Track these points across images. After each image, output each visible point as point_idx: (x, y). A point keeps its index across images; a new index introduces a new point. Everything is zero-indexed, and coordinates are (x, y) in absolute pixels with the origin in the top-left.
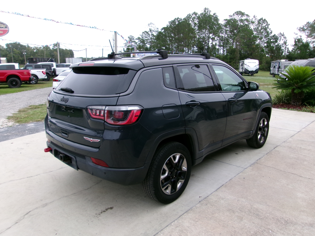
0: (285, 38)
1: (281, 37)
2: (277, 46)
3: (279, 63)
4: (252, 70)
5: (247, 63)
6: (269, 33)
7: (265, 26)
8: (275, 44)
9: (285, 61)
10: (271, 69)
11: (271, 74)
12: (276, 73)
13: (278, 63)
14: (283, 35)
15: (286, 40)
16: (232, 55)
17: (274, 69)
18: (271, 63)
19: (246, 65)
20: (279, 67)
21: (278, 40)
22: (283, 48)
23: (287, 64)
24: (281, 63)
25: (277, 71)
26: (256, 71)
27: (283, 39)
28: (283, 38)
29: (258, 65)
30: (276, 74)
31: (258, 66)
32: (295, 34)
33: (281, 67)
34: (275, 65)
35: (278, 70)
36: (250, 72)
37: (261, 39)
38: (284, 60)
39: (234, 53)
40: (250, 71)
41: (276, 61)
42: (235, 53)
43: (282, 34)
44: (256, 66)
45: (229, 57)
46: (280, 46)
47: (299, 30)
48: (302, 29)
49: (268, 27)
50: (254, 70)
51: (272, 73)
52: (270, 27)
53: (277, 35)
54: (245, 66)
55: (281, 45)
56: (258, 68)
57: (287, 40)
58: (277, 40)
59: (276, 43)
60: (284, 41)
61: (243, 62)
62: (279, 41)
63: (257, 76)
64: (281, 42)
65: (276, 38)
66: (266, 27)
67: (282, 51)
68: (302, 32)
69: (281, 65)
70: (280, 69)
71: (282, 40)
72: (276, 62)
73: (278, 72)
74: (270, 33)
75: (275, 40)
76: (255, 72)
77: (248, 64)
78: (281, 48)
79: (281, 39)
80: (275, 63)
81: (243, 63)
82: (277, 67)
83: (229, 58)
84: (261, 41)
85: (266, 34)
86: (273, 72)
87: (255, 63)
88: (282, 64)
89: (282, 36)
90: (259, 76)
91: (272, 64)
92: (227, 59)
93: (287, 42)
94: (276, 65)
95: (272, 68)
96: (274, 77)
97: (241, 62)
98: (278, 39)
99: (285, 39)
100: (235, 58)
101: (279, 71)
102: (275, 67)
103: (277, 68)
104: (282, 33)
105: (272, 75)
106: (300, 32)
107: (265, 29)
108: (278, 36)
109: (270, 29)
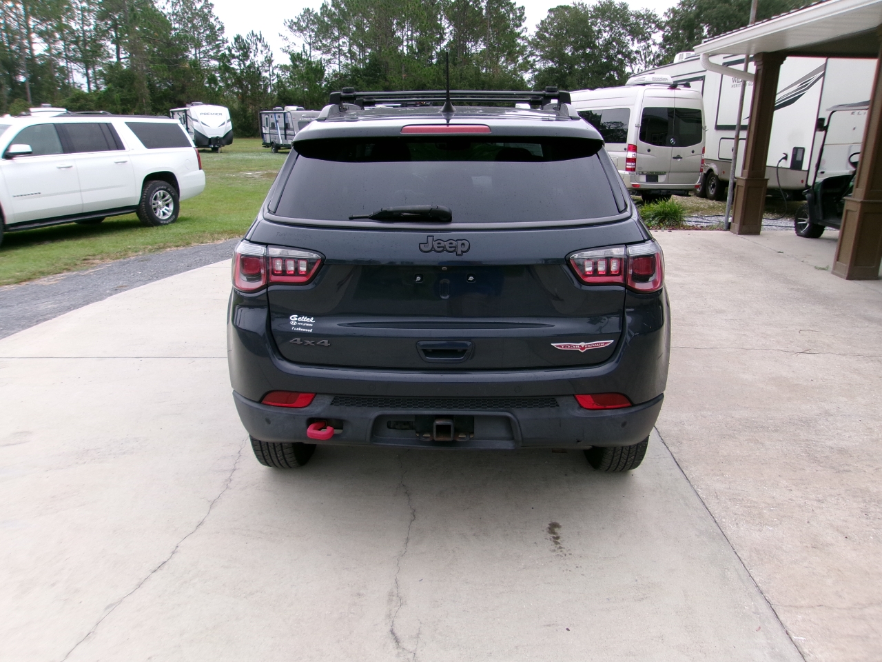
0: (266, 46)
1: (256, 45)
2: (249, 67)
3: (285, 114)
4: (215, 136)
5: (199, 115)
6: (216, 29)
7: (202, 8)
8: (243, 62)
9: (298, 110)
10: (264, 131)
11: (266, 145)
12: (281, 143)
13: (282, 115)
14: (260, 40)
15: (270, 53)
16: (125, 91)
17: (272, 131)
18: (261, 114)
19: (197, 121)
20: (286, 127)
21: (251, 52)
22: (266, 75)
23: (304, 117)
24: (289, 114)
25: (284, 136)
26: (227, 139)
27: (262, 51)
28: (263, 49)
29: (228, 121)
30: (282, 145)
31: (230, 123)
32: (282, 38)
33: (291, 126)
34: (272, 120)
35: (283, 133)
36: (211, 141)
37: (198, 45)
38: (294, 108)
39: (132, 83)
40: (210, 139)
41: (275, 110)
42: (136, 85)
43: (256, 35)
44: (224, 124)
45: (116, 96)
46: (258, 68)
47: (290, 27)
48: (296, 27)
49: (210, 12)
50: (222, 135)
51: (268, 141)
52: (214, 11)
53: (244, 38)
54: (195, 123)
55: (260, 65)
56: (231, 128)
57: (272, 54)
58: (247, 52)
59: (247, 60)
60: (267, 57)
61: (185, 111)
62: (255, 55)
63: (232, 152)
64: (258, 59)
65: (245, 46)
66: (206, 11)
67: (264, 81)
68: (298, 34)
69: (289, 120)
70: (288, 132)
71: (259, 51)
72: (275, 113)
73: (286, 138)
74: (218, 30)
75: (241, 52)
76: (224, 142)
77: (201, 119)
78: (260, 73)
79: (256, 48)
80: (273, 115)
81: (186, 115)
82: (281, 124)
83: (119, 100)
84: (198, 52)
85: (208, 32)
86: (272, 140)
87: (221, 114)
88: (293, 117)
89: (258, 42)
90: (237, 152)
91: (264, 117)
92: (113, 103)
93: (272, 59)
94: (277, 121)
95: (268, 128)
96: (276, 151)
97: (176, 114)
98: (249, 48)
99: (267, 50)
100: (137, 100)
101: (288, 136)
102: (273, 124)
103: (281, 129)
104: (256, 32)
105: (268, 147)
106: (292, 33)
107: (205, 18)
108: (249, 41)
109: (217, 18)
